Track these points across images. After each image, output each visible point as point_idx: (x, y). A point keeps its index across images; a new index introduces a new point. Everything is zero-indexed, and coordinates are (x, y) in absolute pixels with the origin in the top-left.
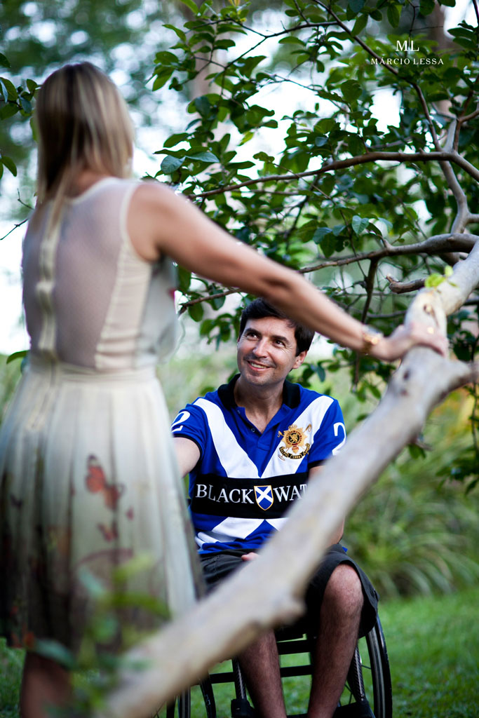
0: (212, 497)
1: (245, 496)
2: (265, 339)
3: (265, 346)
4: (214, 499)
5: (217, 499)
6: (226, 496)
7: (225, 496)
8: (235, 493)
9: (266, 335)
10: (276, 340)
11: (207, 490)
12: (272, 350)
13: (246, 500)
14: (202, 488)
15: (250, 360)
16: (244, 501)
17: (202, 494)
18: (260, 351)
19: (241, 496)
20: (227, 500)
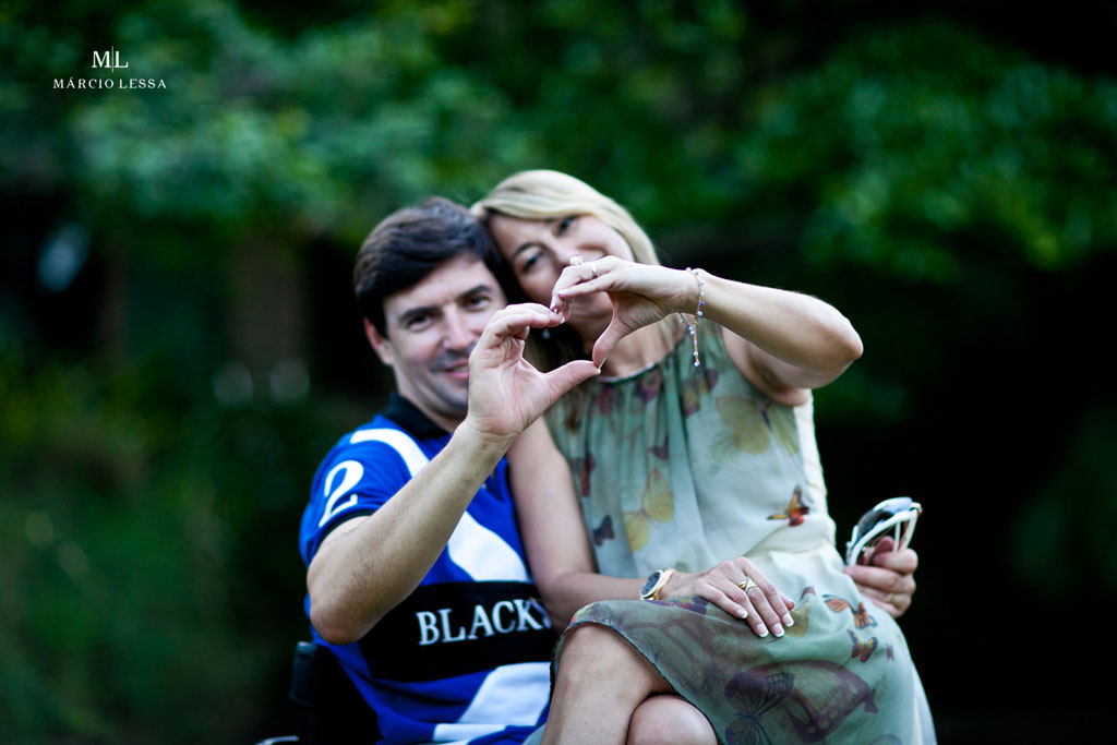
0: (454, 633)
1: (524, 615)
2: (452, 312)
3: (462, 323)
4: (462, 636)
5: (468, 633)
6: (485, 620)
7: (486, 623)
8: (504, 610)
9: (446, 302)
10: (470, 300)
11: (439, 625)
12: (474, 320)
13: (527, 624)
14: (428, 620)
15: (449, 363)
16: (522, 627)
17: (430, 633)
18: (459, 338)
19: (515, 615)
20: (489, 631)
